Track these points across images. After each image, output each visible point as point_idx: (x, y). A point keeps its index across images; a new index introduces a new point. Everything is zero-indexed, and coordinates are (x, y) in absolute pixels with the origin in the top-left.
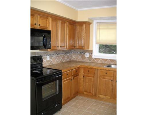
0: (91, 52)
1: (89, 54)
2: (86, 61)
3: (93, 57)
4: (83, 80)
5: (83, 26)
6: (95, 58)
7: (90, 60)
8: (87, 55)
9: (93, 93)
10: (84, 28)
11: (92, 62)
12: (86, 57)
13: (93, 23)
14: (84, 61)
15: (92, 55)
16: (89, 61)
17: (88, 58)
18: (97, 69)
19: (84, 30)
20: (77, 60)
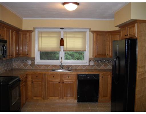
0: (33, 59)
1: (31, 61)
2: (29, 68)
3: (36, 63)
4: (32, 86)
5: (27, 34)
6: (38, 65)
7: (33, 67)
8: (29, 62)
9: (42, 96)
10: (28, 36)
11: (35, 68)
12: (28, 65)
13: (35, 31)
14: (26, 68)
15: (35, 62)
16: (31, 68)
17: (30, 65)
18: (45, 74)
19: (28, 38)
20: (19, 68)
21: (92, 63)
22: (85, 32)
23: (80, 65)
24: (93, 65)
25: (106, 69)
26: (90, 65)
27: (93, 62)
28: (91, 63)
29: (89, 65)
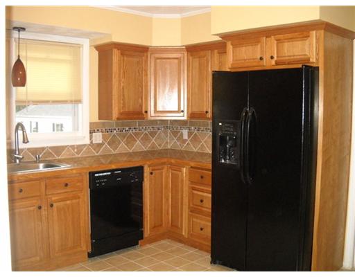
21: (98, 138)
22: (79, 46)
23: (66, 146)
24: (101, 142)
25: (131, 151)
26: (94, 142)
27: (101, 133)
28: (96, 136)
29: (92, 142)
